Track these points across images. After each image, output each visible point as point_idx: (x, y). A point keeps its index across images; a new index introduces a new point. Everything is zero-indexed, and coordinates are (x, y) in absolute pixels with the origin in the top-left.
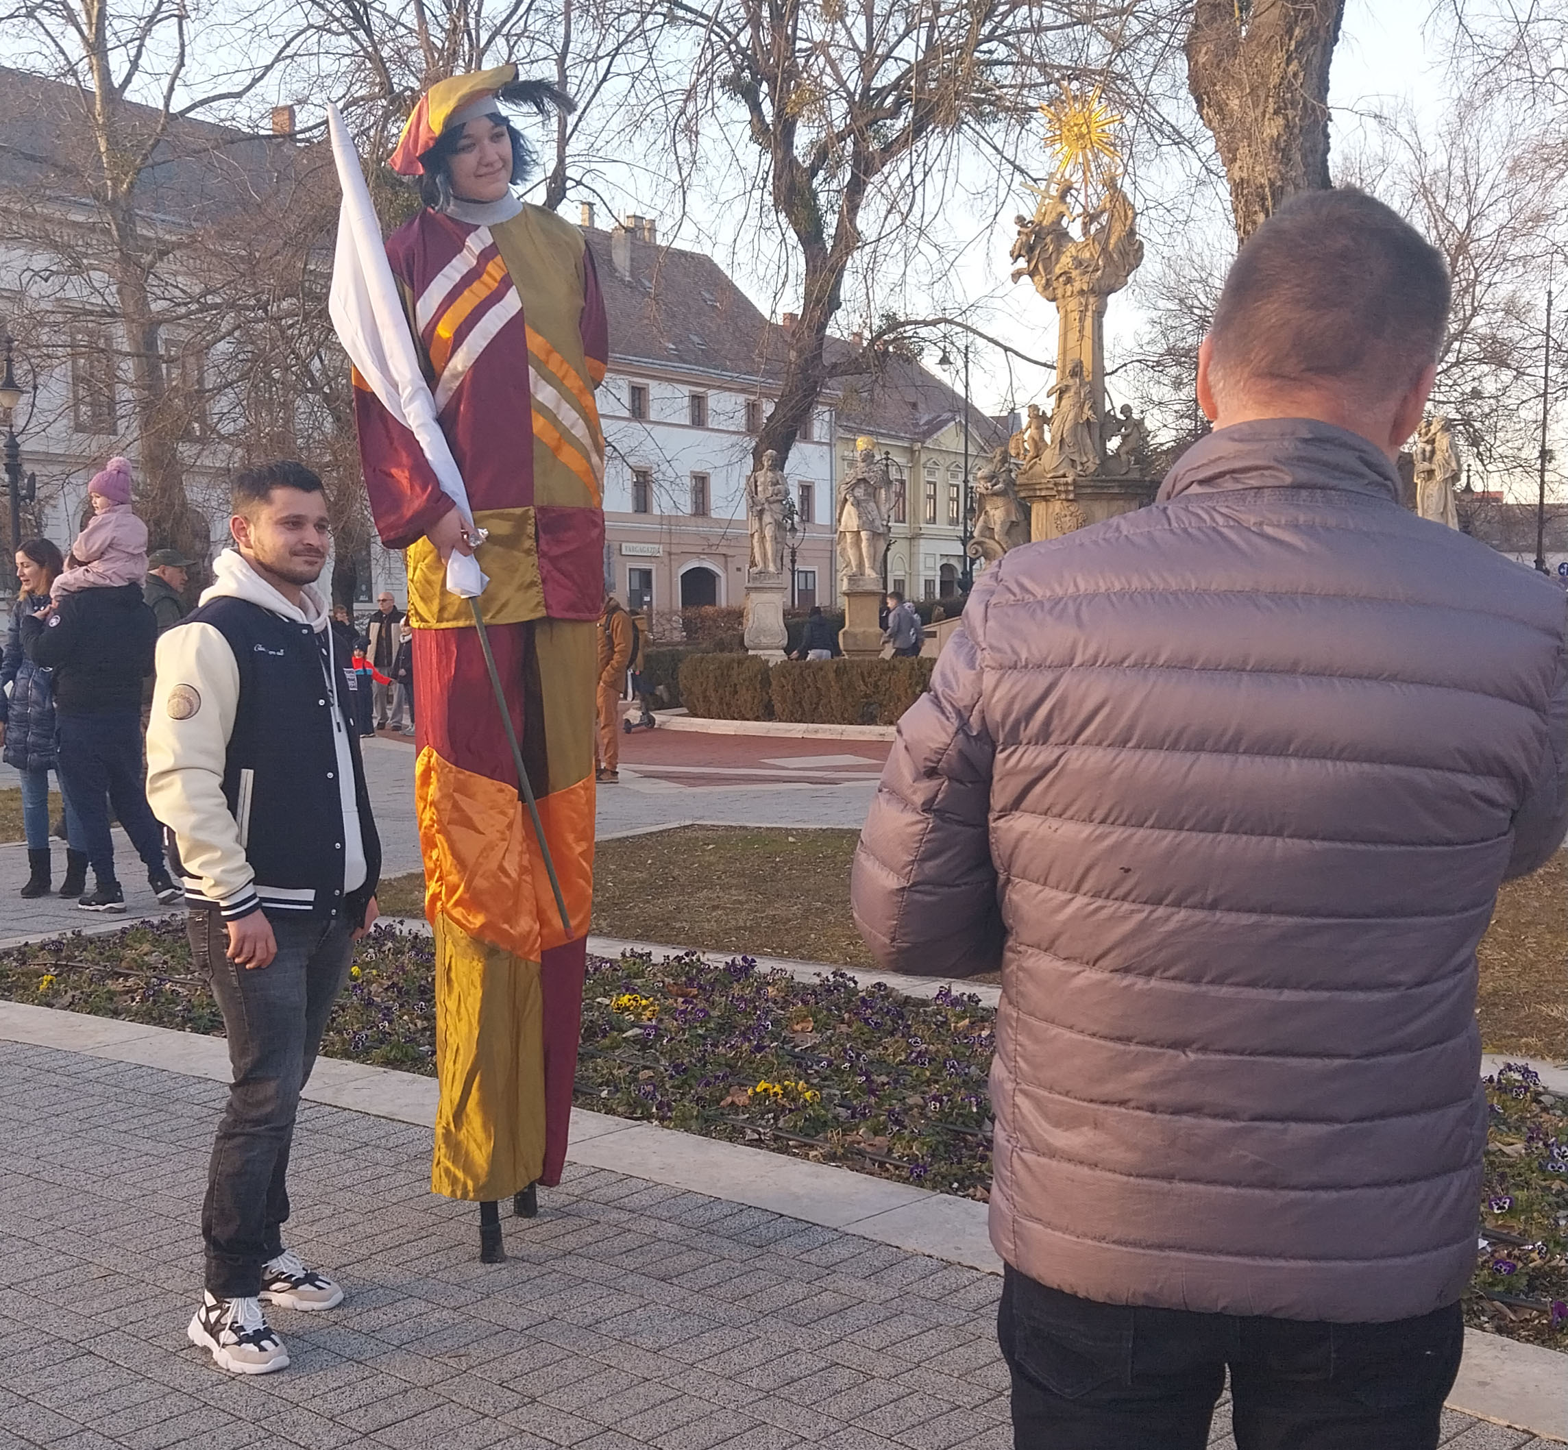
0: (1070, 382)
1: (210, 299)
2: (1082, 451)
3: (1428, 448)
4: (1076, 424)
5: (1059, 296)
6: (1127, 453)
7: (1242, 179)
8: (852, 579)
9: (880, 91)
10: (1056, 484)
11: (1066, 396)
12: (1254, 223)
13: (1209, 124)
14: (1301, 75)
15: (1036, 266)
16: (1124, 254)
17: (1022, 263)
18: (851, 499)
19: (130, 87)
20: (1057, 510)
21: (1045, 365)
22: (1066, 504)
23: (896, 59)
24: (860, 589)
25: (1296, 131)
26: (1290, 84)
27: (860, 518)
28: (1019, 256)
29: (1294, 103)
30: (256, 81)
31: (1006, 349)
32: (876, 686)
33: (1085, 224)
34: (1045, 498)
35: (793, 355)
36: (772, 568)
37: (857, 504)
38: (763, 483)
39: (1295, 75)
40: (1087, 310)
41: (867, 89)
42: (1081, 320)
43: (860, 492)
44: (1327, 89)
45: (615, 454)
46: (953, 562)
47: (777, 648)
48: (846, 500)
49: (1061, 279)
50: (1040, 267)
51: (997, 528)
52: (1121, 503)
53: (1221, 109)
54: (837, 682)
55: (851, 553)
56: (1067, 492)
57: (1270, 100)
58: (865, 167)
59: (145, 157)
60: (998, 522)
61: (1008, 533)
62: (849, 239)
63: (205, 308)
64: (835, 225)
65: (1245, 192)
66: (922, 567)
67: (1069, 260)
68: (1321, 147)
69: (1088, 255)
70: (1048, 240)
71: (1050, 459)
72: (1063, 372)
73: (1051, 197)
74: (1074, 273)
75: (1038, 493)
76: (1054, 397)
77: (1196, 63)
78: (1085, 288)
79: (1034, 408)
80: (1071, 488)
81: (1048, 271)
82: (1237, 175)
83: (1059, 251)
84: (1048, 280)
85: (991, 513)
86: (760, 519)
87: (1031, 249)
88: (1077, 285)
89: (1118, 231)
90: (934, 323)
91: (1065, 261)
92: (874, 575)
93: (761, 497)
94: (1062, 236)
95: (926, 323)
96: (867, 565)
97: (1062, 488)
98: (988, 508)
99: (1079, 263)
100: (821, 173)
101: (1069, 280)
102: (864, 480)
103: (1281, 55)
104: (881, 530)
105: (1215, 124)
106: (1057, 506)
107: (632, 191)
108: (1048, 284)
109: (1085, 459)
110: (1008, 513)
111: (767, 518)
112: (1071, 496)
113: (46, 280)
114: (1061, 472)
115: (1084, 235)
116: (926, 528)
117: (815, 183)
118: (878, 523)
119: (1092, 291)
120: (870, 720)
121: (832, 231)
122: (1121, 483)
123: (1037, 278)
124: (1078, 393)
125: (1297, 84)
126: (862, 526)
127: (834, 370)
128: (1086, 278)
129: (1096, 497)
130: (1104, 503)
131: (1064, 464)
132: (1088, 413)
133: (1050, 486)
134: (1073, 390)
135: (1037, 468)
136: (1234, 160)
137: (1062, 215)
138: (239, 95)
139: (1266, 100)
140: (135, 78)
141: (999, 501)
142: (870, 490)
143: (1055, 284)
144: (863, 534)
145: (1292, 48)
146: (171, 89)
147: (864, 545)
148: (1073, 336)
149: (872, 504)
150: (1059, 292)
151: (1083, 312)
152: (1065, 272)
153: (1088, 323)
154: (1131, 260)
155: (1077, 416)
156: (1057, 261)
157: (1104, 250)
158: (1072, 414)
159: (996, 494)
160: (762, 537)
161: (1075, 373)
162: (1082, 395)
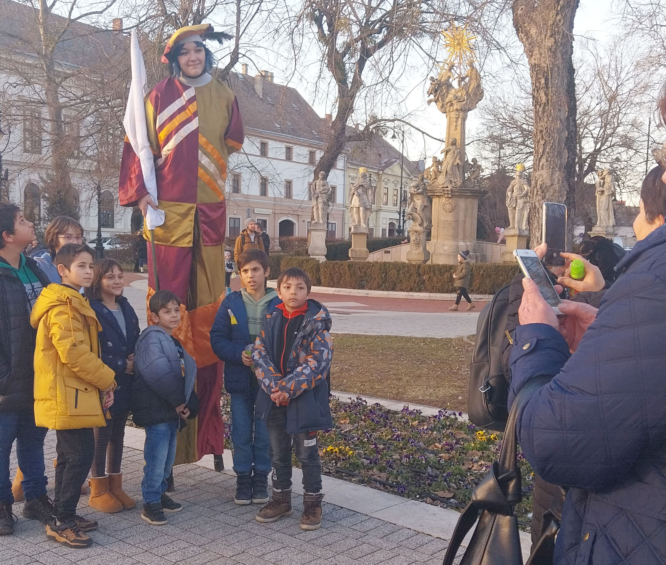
0: (451, 147)
1: (85, 98)
2: (455, 177)
3: (602, 181)
4: (453, 165)
6: (474, 178)
7: (535, 64)
8: (355, 227)
9: (373, 22)
10: (443, 190)
11: (449, 153)
12: (540, 83)
13: (521, 40)
14: (562, 21)
15: (438, 97)
16: (475, 94)
17: (432, 97)
18: (356, 194)
19: (54, 7)
20: (444, 201)
21: (439, 140)
22: (447, 199)
23: (380, 9)
24: (359, 232)
25: (559, 44)
26: (558, 24)
27: (360, 201)
28: (431, 93)
29: (558, 33)
30: (108, 7)
31: (423, 133)
32: (365, 273)
33: (459, 81)
34: (438, 196)
35: (333, 132)
36: (321, 221)
37: (359, 195)
38: (319, 185)
39: (560, 21)
40: (459, 117)
41: (368, 21)
42: (456, 122)
43: (360, 191)
44: (573, 27)
45: (256, 170)
46: (394, 222)
47: (322, 255)
48: (354, 194)
49: (448, 104)
50: (440, 98)
51: (418, 208)
52: (471, 199)
53: (527, 34)
54: (349, 271)
55: (355, 216)
56: (448, 194)
57: (549, 31)
58: (366, 54)
59: (60, 37)
60: (419, 205)
61: (423, 210)
62: (358, 83)
63: (83, 102)
64: (352, 77)
65: (536, 69)
66: (381, 224)
67: (452, 96)
68: (569, 51)
69: (460, 94)
70: (443, 87)
71: (441, 180)
72: (448, 143)
73: (446, 70)
74: (454, 102)
75: (436, 194)
76: (444, 154)
77: (517, 14)
78: (458, 108)
79: (435, 158)
80: (450, 192)
81: (443, 100)
82: (533, 62)
83: (448, 92)
84: (443, 104)
85: (416, 201)
86: (317, 201)
87: (436, 91)
88: (455, 107)
89: (473, 84)
90: (393, 121)
91: (450, 96)
92: (365, 226)
93: (318, 191)
94: (449, 86)
95: (390, 121)
96: (362, 221)
97: (446, 192)
98: (415, 200)
99: (456, 98)
100: (347, 56)
101: (452, 105)
102: (362, 185)
103: (554, 12)
104: (369, 207)
105: (524, 40)
106: (443, 200)
107: (267, 60)
108: (443, 106)
109: (456, 181)
110: (423, 202)
111: (320, 200)
112: (450, 196)
113: (15, 88)
114: (446, 186)
115: (459, 86)
116: (384, 207)
117: (344, 59)
118: (367, 204)
119: (461, 110)
120: (362, 287)
121: (351, 80)
122: (471, 191)
123: (438, 103)
124: (454, 152)
125: (560, 24)
126: (361, 205)
127: (350, 139)
128: (459, 104)
129: (460, 196)
130: (464, 199)
131: (447, 182)
132: (458, 161)
133: (441, 191)
134: (452, 151)
135: (435, 183)
136: (532, 56)
137: (449, 77)
138: (101, 12)
139: (547, 31)
140: (56, 4)
141: (420, 197)
142: (365, 190)
143: (446, 106)
144: (361, 209)
145: (559, 9)
146: (72, 8)
147: (361, 213)
148: (453, 128)
149: (365, 196)
150: (447, 110)
151: (457, 118)
152: (450, 101)
153: (459, 123)
154: (478, 97)
155: (453, 162)
156: (447, 96)
157: (467, 92)
158: (451, 161)
159: (418, 194)
160: (317, 208)
161: (453, 144)
162: (456, 153)
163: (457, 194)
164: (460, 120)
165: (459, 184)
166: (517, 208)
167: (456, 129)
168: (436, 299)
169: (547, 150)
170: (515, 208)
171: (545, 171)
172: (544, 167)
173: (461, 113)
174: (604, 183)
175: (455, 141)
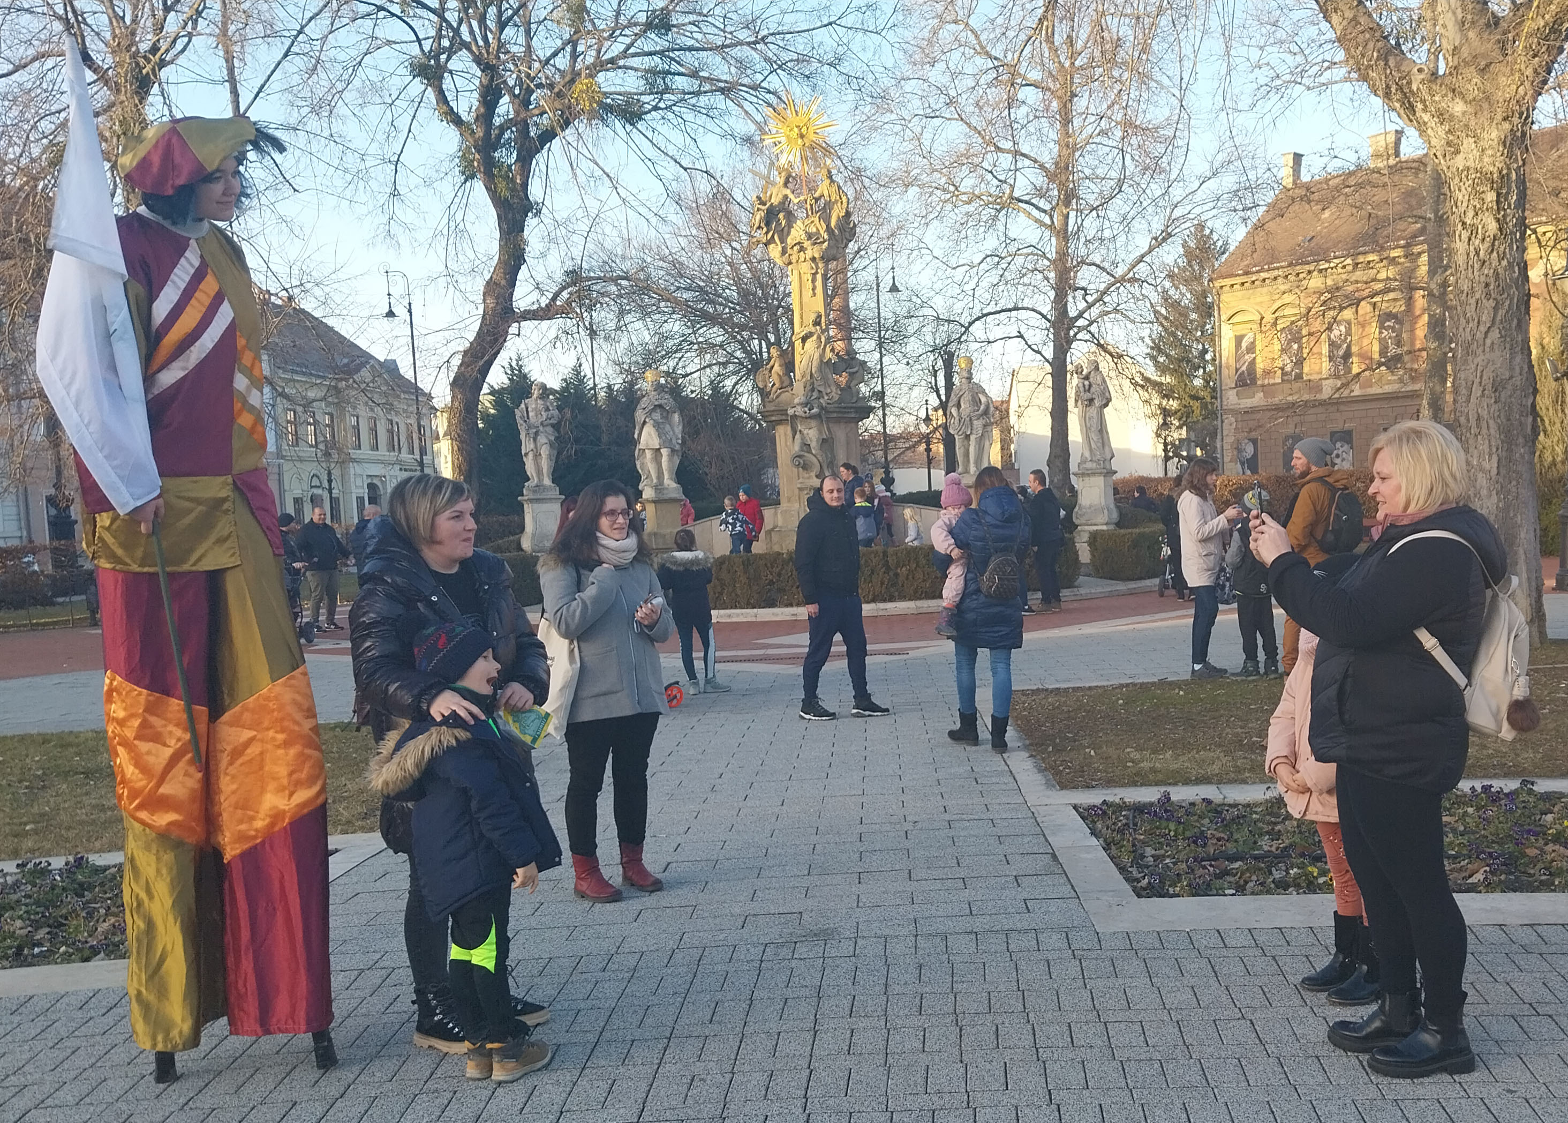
0: (811, 329)
3: (1087, 383)
4: (821, 361)
5: (794, 261)
8: (653, 488)
11: (811, 340)
16: (842, 230)
17: (761, 233)
18: (650, 422)
27: (659, 437)
28: (760, 228)
36: (547, 482)
37: (657, 425)
40: (817, 273)
42: (814, 281)
43: (657, 416)
48: (645, 422)
50: (776, 237)
51: (814, 445)
55: (651, 467)
66: (353, 487)
73: (776, 183)
74: (807, 244)
81: (783, 241)
84: (783, 248)
86: (535, 440)
87: (770, 223)
88: (809, 253)
89: (835, 212)
91: (797, 233)
92: (674, 485)
93: (534, 421)
94: (789, 214)
96: (666, 476)
99: (809, 236)
101: (802, 249)
102: (660, 406)
104: (677, 447)
108: (784, 251)
109: (829, 391)
110: (820, 432)
111: (542, 439)
118: (674, 441)
123: (772, 246)
124: (819, 338)
126: (662, 445)
128: (815, 247)
130: (844, 425)
132: (829, 355)
134: (815, 337)
135: (783, 397)
141: (813, 423)
142: (665, 414)
143: (789, 251)
144: (665, 452)
147: (665, 460)
149: (668, 426)
151: (814, 275)
152: (799, 243)
153: (819, 283)
154: (847, 235)
155: (822, 356)
156: (789, 233)
157: (828, 226)
158: (817, 356)
159: (811, 417)
160: (537, 456)
161: (817, 323)
162: (823, 340)
164: (819, 277)
166: (973, 438)
167: (814, 295)
169: (1499, 318)
170: (967, 437)
171: (1498, 353)
172: (1496, 347)
173: (821, 265)
174: (1090, 386)
175: (819, 316)
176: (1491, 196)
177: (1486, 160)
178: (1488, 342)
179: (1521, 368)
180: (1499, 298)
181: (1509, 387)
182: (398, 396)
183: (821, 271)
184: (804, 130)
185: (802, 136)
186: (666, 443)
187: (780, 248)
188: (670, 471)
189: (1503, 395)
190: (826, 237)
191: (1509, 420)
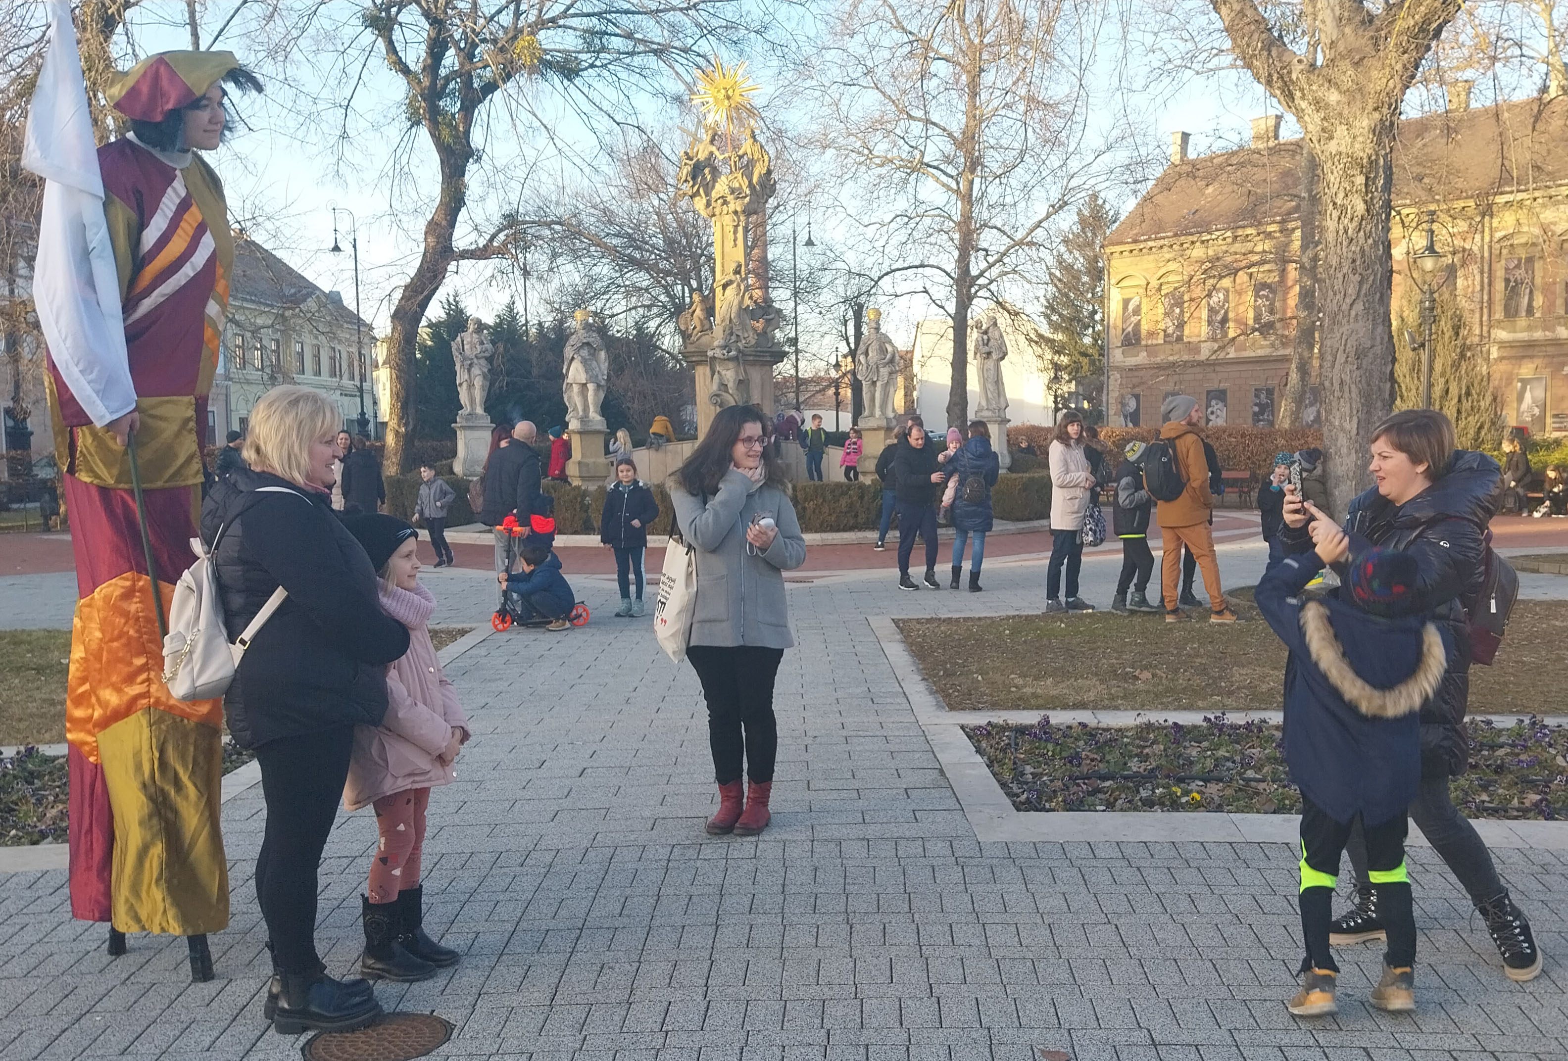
0: (732, 277)
2: (744, 328)
3: (985, 337)
4: (740, 307)
11: (730, 288)
15: (699, 188)
16: (763, 186)
18: (578, 358)
24: (589, 429)
27: (587, 372)
28: (686, 181)
36: (479, 411)
37: (584, 362)
38: (470, 342)
40: (738, 225)
42: (735, 232)
43: (585, 352)
48: (573, 358)
50: (701, 190)
51: (731, 385)
52: (767, 368)
55: (578, 400)
70: (706, 171)
73: (701, 140)
78: (738, 209)
81: (707, 194)
83: (716, 180)
84: (707, 201)
86: (469, 371)
87: (696, 177)
88: (732, 207)
89: (757, 169)
92: (598, 418)
93: (469, 353)
94: (715, 169)
96: (594, 410)
99: (733, 191)
101: (725, 203)
102: (588, 344)
108: (710, 204)
109: (746, 335)
110: (737, 373)
111: (476, 371)
118: (600, 377)
123: (696, 199)
124: (739, 286)
126: (588, 380)
128: (739, 201)
132: (747, 301)
134: (735, 285)
135: (703, 340)
137: (712, 154)
141: (731, 365)
142: (592, 352)
144: (591, 387)
147: (591, 394)
148: (729, 242)
149: (595, 363)
151: (736, 227)
152: (722, 197)
153: (740, 235)
154: (768, 191)
155: (741, 302)
156: (713, 187)
157: (750, 182)
158: (736, 302)
159: (728, 359)
160: (471, 386)
161: (737, 272)
162: (742, 287)
163: (751, 358)
164: (740, 229)
165: (753, 342)
166: (879, 384)
167: (736, 245)
168: (835, 542)
169: (1363, 292)
170: (874, 383)
171: (1361, 323)
172: (1359, 318)
173: (742, 218)
174: (989, 340)
175: (740, 266)
176: (1360, 180)
177: (1357, 146)
178: (1353, 313)
179: (1382, 338)
180: (1364, 273)
181: (1370, 355)
182: (342, 326)
183: (742, 224)
184: (730, 93)
185: (728, 98)
186: (593, 378)
187: (705, 201)
188: (595, 404)
189: (1364, 362)
190: (748, 192)
191: (1369, 385)
